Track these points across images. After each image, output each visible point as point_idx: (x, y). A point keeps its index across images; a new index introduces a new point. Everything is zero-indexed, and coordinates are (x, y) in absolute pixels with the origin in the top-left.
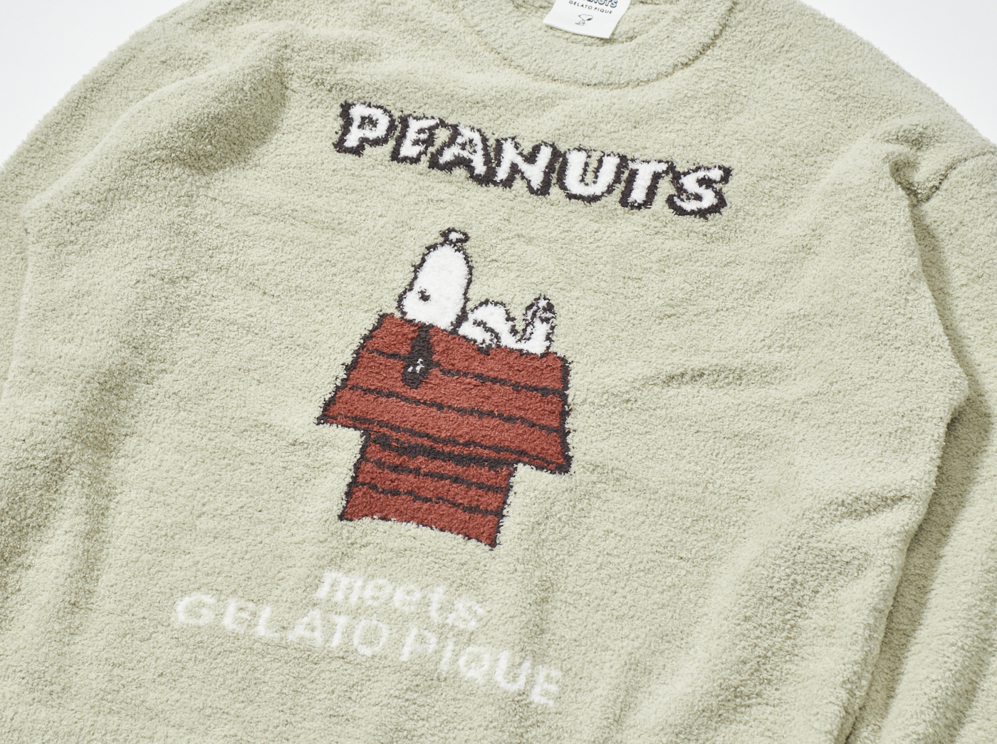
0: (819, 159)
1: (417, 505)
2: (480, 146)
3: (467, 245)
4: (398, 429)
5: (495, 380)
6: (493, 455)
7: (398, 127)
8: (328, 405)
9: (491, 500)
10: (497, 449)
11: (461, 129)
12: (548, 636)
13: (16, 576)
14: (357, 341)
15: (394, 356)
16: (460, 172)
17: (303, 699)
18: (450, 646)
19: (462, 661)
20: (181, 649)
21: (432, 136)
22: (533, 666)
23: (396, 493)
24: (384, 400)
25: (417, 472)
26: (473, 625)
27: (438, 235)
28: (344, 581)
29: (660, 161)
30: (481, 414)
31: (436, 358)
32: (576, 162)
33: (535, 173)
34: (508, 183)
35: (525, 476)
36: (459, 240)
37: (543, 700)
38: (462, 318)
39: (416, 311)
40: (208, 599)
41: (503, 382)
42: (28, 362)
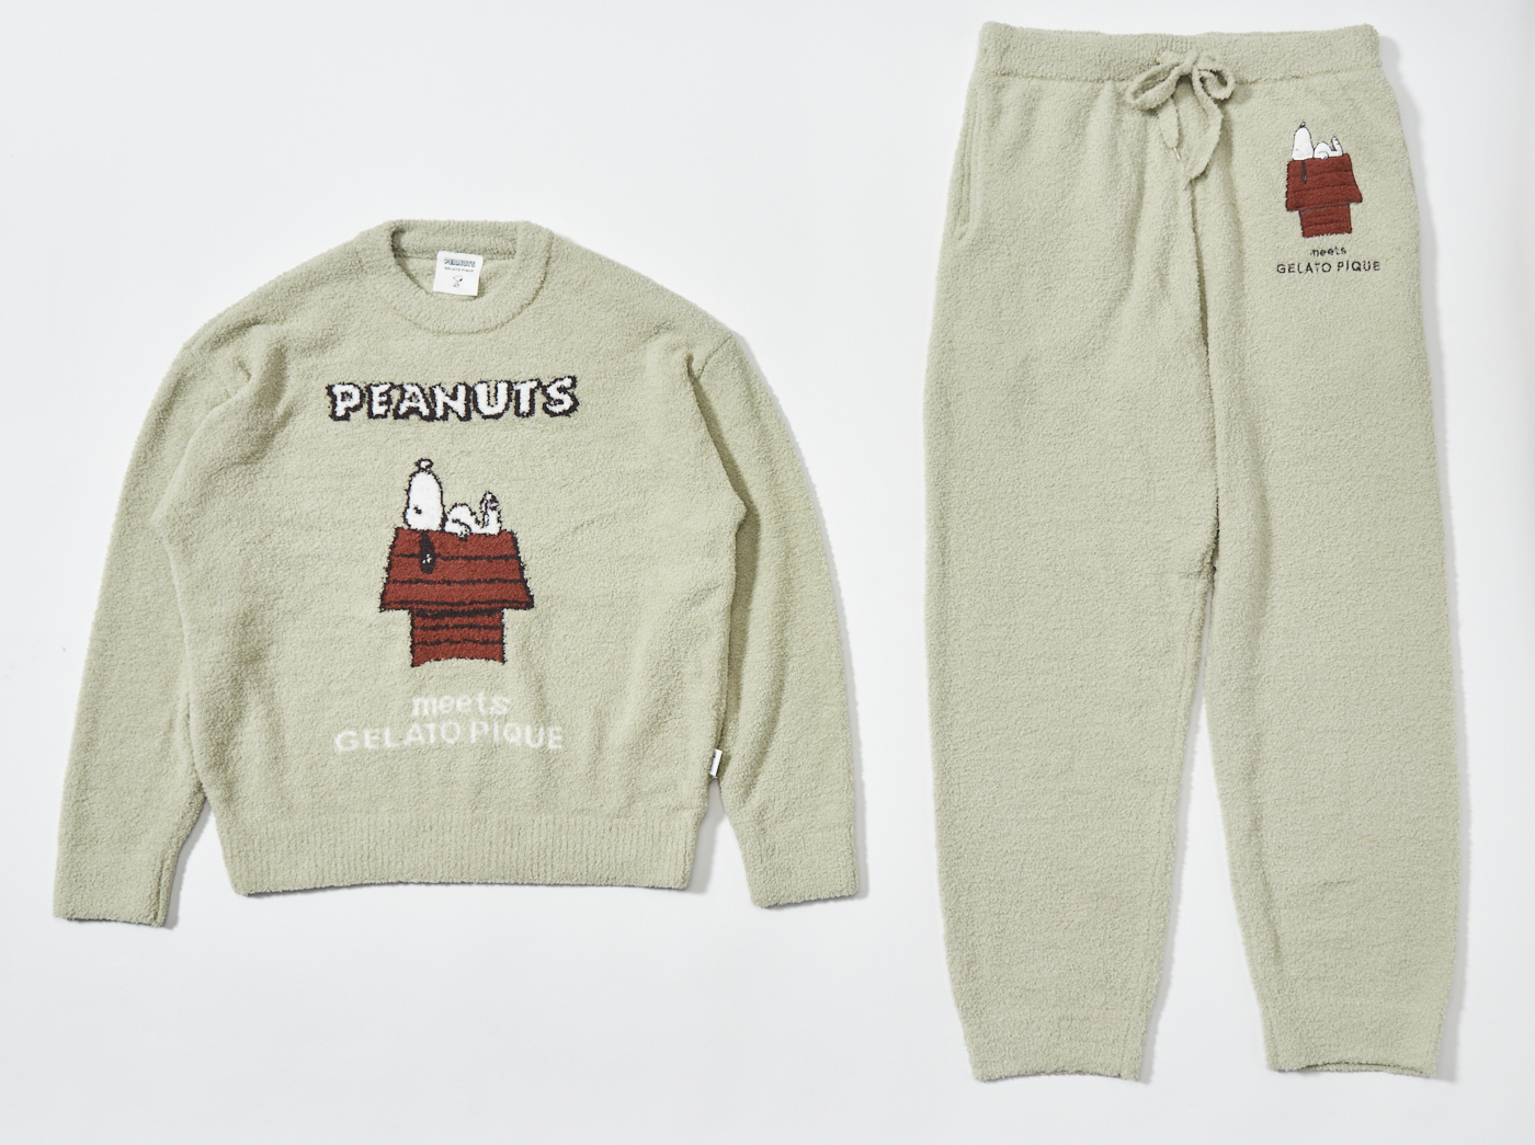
0: (627, 357)
1: (453, 647)
2: (420, 396)
3: (433, 468)
4: (427, 603)
5: (476, 558)
6: (488, 607)
7: (366, 395)
8: (383, 596)
9: (494, 635)
10: (489, 602)
11: (406, 387)
12: (548, 708)
13: (236, 751)
14: (388, 551)
15: (412, 555)
16: (414, 417)
17: (423, 778)
18: (496, 727)
19: (505, 733)
20: (346, 767)
21: (389, 397)
22: (545, 729)
23: (438, 642)
24: (414, 586)
25: (447, 627)
26: (505, 710)
27: (414, 466)
28: (426, 702)
29: (532, 380)
30: (474, 582)
31: (437, 551)
32: (481, 390)
33: (459, 406)
34: (445, 417)
35: (510, 615)
36: (427, 467)
37: (556, 747)
38: (444, 519)
39: (418, 523)
40: (353, 733)
41: (480, 558)
42: (195, 626)
